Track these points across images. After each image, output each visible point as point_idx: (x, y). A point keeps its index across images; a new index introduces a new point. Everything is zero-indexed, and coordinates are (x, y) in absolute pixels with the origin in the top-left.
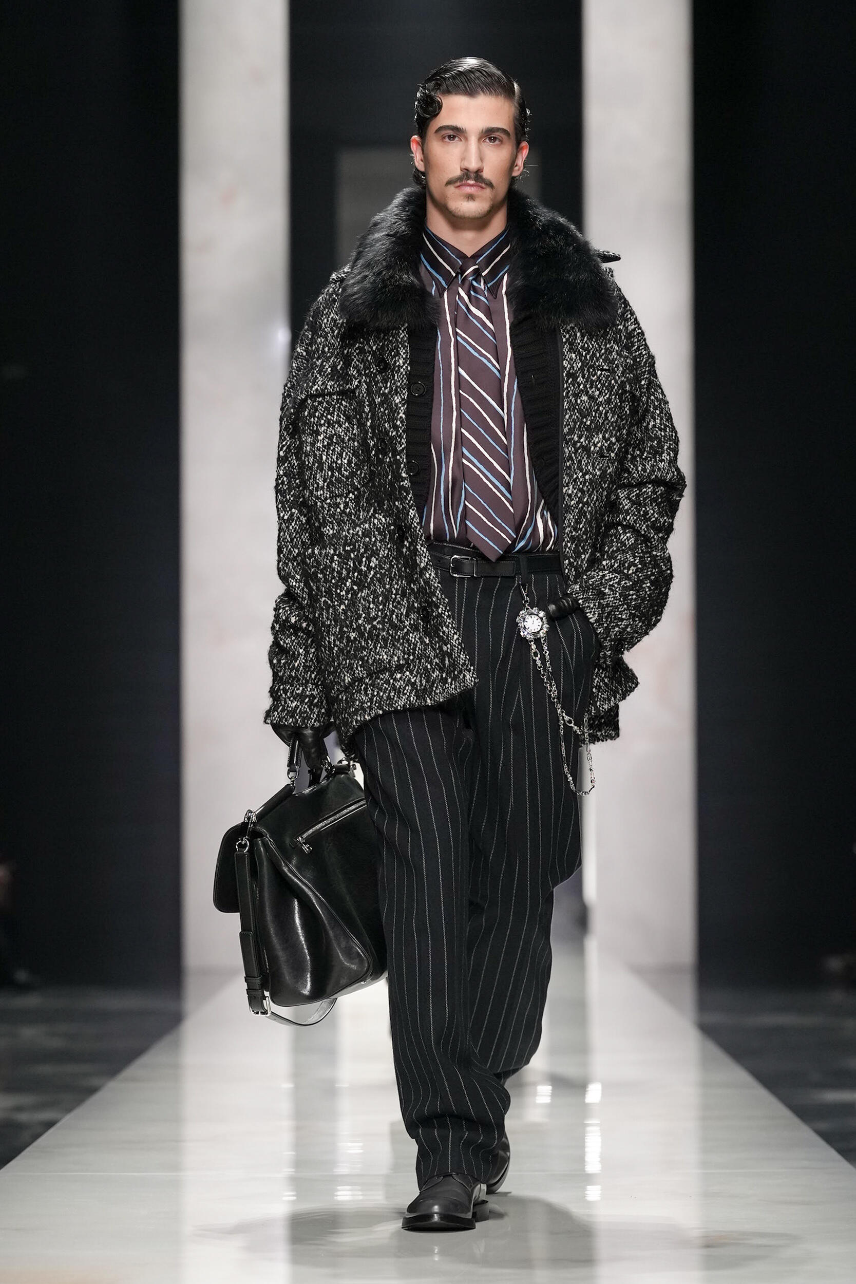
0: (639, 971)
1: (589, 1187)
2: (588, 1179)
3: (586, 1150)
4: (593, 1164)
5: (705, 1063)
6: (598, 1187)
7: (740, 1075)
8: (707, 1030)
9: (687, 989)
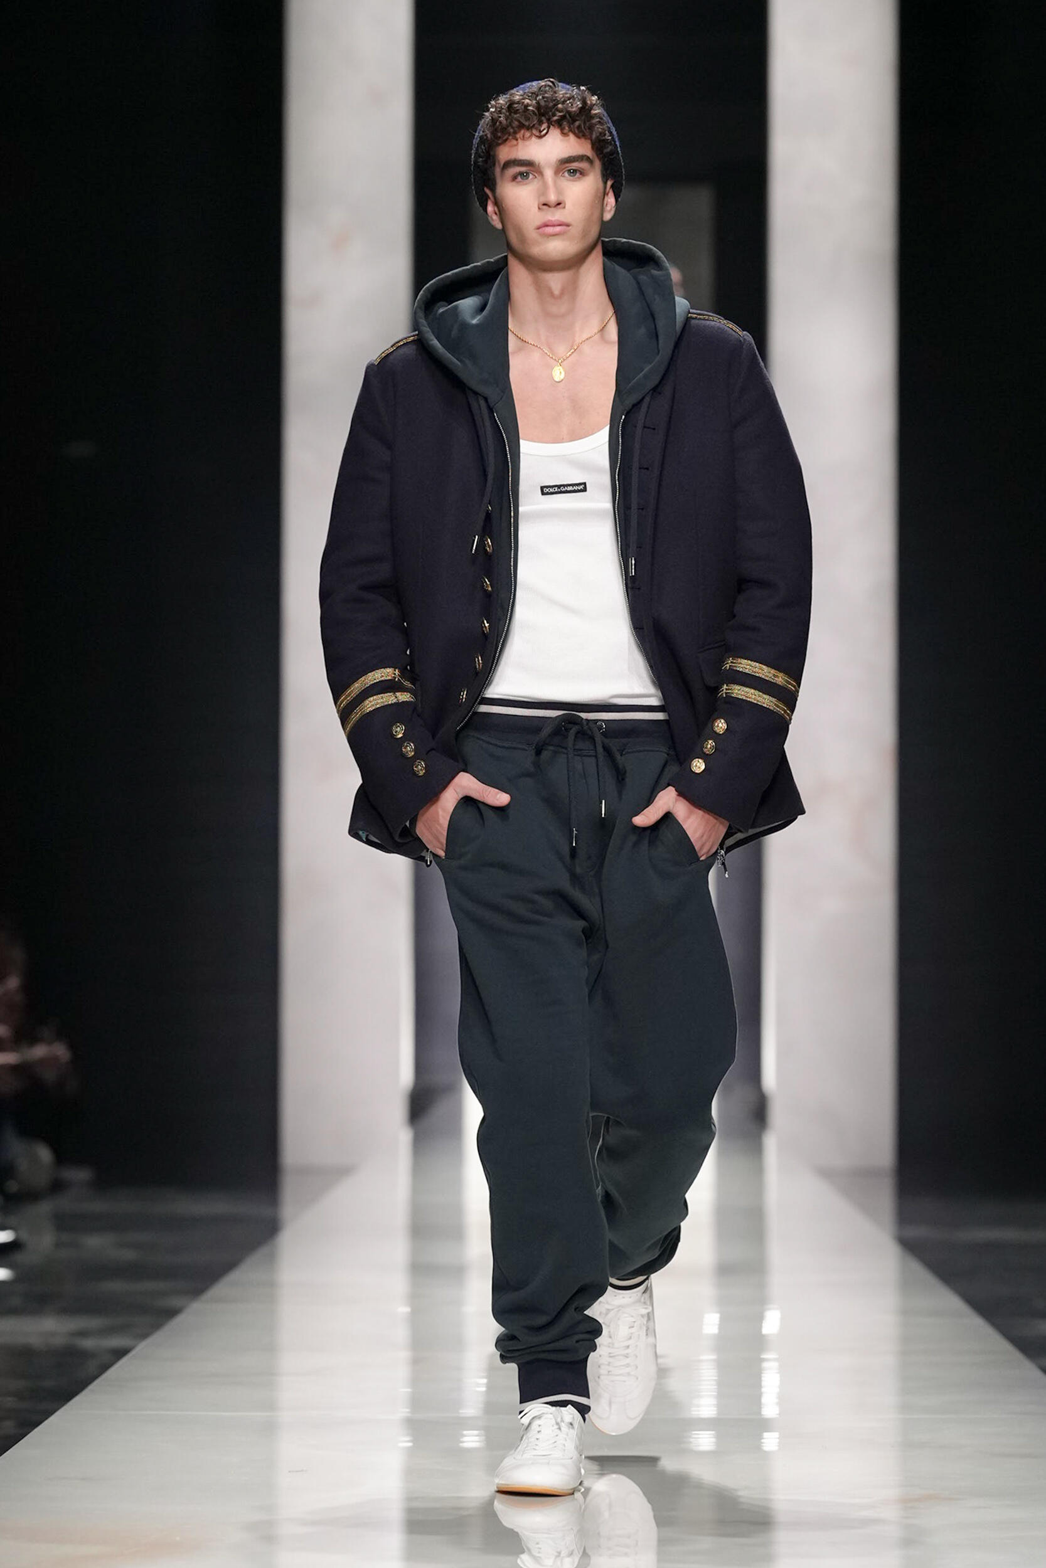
0: (827, 1174)
1: (766, 1435)
2: (764, 1425)
3: (763, 1390)
4: (770, 1408)
5: (906, 1285)
6: (776, 1435)
7: (950, 1301)
8: (910, 1246)
9: (885, 1197)
